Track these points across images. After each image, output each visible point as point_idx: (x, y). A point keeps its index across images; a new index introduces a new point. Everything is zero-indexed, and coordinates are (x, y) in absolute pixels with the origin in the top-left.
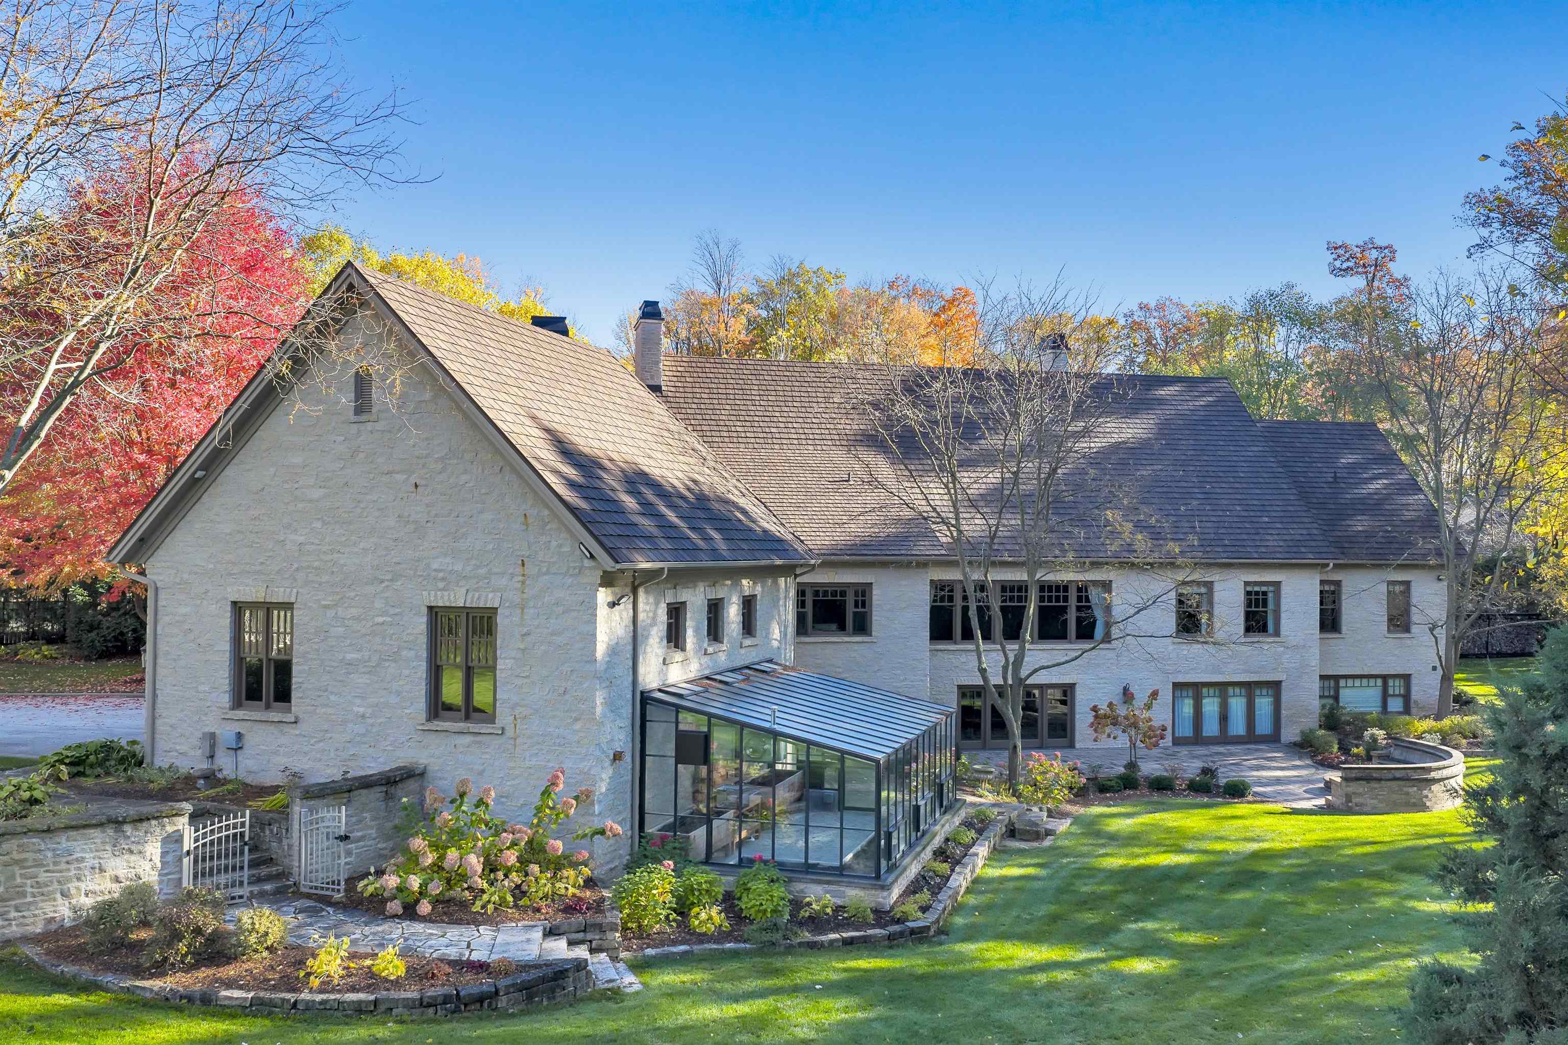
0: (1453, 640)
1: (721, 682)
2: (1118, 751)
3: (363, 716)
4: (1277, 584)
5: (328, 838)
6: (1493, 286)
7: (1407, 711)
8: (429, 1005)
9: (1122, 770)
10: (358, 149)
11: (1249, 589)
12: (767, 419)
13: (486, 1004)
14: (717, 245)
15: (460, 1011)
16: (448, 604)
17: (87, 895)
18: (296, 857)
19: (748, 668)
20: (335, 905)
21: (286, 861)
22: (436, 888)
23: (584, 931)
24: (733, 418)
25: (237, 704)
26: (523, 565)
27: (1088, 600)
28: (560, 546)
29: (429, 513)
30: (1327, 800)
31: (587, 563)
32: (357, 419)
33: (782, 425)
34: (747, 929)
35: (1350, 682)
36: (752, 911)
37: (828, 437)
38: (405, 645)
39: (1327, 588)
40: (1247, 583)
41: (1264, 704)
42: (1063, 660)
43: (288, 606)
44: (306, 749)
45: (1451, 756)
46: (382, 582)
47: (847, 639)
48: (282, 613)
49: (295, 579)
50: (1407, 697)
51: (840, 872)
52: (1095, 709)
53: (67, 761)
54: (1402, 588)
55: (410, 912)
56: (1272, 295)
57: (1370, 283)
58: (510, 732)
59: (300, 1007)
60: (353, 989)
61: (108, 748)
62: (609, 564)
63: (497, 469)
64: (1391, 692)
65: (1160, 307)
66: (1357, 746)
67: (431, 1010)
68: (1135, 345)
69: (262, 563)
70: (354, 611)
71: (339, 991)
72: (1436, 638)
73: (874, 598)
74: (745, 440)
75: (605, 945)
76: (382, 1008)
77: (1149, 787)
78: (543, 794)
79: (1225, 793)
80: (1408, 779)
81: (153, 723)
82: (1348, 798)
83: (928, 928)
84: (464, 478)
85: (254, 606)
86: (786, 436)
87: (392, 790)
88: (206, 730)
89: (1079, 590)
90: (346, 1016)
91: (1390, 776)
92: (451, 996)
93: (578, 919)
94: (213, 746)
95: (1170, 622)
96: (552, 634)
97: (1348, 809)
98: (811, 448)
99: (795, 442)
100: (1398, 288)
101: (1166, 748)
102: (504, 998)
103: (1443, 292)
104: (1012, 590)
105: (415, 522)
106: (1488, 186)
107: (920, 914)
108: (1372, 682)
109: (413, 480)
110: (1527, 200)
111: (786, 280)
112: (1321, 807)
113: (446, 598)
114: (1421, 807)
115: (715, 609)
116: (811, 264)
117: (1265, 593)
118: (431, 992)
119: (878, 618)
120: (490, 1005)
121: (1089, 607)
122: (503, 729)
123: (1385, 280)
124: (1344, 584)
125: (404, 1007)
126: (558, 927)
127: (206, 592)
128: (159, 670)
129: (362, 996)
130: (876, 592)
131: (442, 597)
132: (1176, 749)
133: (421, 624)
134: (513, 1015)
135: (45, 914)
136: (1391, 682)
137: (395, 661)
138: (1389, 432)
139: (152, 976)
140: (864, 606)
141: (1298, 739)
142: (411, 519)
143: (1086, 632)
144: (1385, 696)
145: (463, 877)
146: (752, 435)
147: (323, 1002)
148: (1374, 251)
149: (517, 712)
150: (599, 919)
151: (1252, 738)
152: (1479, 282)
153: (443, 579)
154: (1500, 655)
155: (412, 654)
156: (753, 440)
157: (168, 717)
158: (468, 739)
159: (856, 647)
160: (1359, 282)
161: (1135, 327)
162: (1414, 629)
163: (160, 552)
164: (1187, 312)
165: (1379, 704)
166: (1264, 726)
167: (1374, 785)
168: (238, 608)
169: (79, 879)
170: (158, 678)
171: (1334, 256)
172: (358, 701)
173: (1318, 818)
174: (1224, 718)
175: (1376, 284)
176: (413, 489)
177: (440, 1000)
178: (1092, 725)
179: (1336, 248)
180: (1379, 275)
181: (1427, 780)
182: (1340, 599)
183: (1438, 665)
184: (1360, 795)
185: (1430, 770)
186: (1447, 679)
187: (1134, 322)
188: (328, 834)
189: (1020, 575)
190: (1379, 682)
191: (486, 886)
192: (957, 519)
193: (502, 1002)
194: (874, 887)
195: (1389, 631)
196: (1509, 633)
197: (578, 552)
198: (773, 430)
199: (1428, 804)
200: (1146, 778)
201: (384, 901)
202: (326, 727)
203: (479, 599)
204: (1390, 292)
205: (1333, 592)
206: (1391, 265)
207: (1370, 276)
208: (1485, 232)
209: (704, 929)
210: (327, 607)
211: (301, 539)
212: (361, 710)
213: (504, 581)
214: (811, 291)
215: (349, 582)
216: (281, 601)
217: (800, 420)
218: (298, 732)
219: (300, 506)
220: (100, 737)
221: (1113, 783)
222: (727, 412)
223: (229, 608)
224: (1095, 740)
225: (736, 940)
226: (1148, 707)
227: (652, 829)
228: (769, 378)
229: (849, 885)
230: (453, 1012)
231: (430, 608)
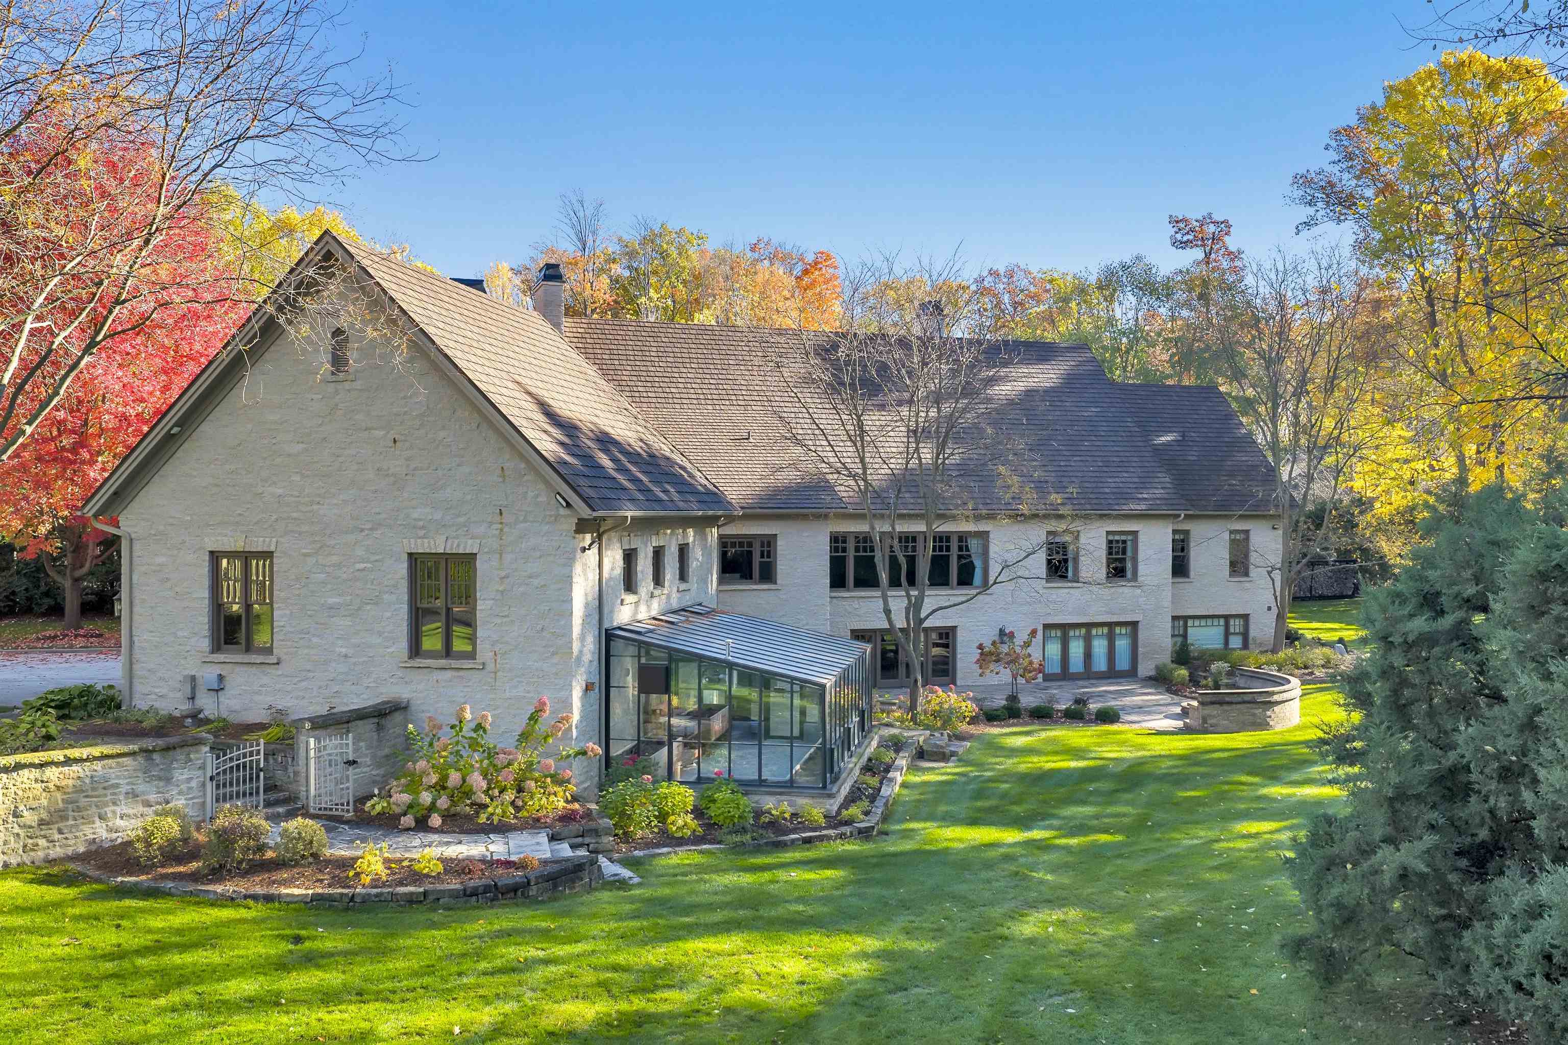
0: (1286, 582)
1: (667, 622)
2: (997, 688)
3: (346, 656)
4: (1135, 533)
5: (330, 765)
6: (1324, 264)
7: (1245, 646)
8: (471, 895)
9: (1004, 702)
10: (359, 128)
11: (1111, 538)
12: (667, 380)
13: (519, 893)
14: (581, 202)
15: (498, 899)
16: (428, 551)
17: (122, 818)
18: (303, 781)
19: (683, 610)
20: (347, 822)
21: (293, 787)
22: (443, 802)
23: (582, 836)
24: (634, 378)
25: (216, 648)
26: (501, 514)
27: (968, 550)
28: (537, 496)
29: (408, 466)
30: (1185, 723)
31: (563, 511)
32: (334, 378)
33: (681, 385)
34: (717, 834)
35: (1197, 623)
36: (721, 817)
37: (726, 397)
38: (386, 589)
39: (1177, 537)
40: (1108, 533)
41: (1122, 644)
42: (947, 604)
43: (267, 555)
44: (289, 688)
45: (1289, 682)
46: (362, 530)
47: (755, 587)
48: (261, 563)
49: (274, 530)
50: (1245, 635)
51: (789, 786)
52: (980, 647)
53: (53, 704)
54: (1243, 536)
55: (422, 825)
56: (1124, 267)
57: (1207, 255)
58: (490, 667)
59: (358, 900)
60: (401, 883)
61: (86, 692)
62: (586, 513)
63: (474, 425)
64: (1232, 630)
65: (1010, 274)
66: (1205, 678)
67: (474, 898)
68: (986, 310)
69: (240, 515)
70: (335, 559)
71: (390, 886)
72: (1273, 580)
73: (779, 548)
74: (679, 401)
75: (600, 847)
76: (431, 898)
77: (1030, 716)
78: (530, 719)
79: (1097, 719)
80: (1255, 702)
81: (131, 669)
82: (1205, 720)
83: (873, 827)
84: (442, 434)
85: (231, 555)
86: (686, 396)
87: (383, 721)
88: (186, 673)
89: (961, 539)
90: (401, 906)
91: (1240, 699)
92: (490, 886)
93: (574, 827)
94: (193, 689)
95: (1042, 570)
96: (530, 577)
97: (1204, 729)
98: (710, 407)
99: (695, 402)
100: (1232, 260)
101: (1038, 684)
102: (534, 888)
103: (1281, 268)
104: (907, 541)
105: (394, 475)
106: (1314, 168)
107: (862, 817)
108: (1216, 622)
109: (390, 437)
110: (1348, 182)
111: (650, 239)
112: (1180, 729)
113: (426, 545)
114: (1263, 725)
115: (658, 554)
116: (674, 225)
117: (1124, 542)
118: (472, 884)
119: (782, 567)
120: (523, 894)
121: (970, 556)
122: (484, 664)
123: (1221, 252)
124: (1192, 534)
125: (450, 897)
126: (559, 834)
127: (184, 542)
128: (135, 617)
129: (411, 889)
130: (780, 543)
131: (423, 545)
132: (1047, 684)
133: (402, 569)
134: (543, 902)
135: (85, 835)
136: (1232, 622)
137: (376, 604)
138: (1229, 394)
139: (211, 882)
140: (769, 556)
141: (1152, 673)
142: (390, 472)
143: (965, 579)
144: (1227, 634)
145: (468, 794)
146: (653, 395)
147: (377, 895)
148: (1212, 226)
149: (497, 649)
150: (592, 825)
151: (1112, 674)
152: (1313, 260)
153: (423, 528)
154: (1322, 598)
155: (393, 598)
156: (654, 400)
157: (146, 661)
158: (449, 674)
159: (762, 594)
160: (1198, 254)
161: (983, 291)
162: (1253, 572)
163: (135, 505)
164: (1034, 278)
165: (1222, 641)
166: (1123, 663)
167: (1226, 707)
168: (215, 557)
169: (115, 804)
170: (135, 625)
171: (1175, 229)
172: (340, 642)
173: (1179, 737)
174: (1088, 655)
175: (1213, 256)
176: (392, 444)
177: (481, 890)
178: (978, 661)
179: (1177, 222)
180: (1216, 247)
181: (1270, 702)
182: (1188, 545)
183: (1273, 605)
184: (1214, 717)
185: (1273, 693)
186: (1280, 617)
187: (985, 289)
188: (330, 761)
189: (919, 527)
190: (1222, 621)
191: (488, 800)
192: (865, 473)
193: (533, 891)
194: (821, 796)
195: (1230, 576)
196: (1330, 578)
197: (554, 501)
198: (673, 390)
199: (1271, 723)
200: (1026, 710)
201: (396, 818)
202: (308, 667)
203: (458, 546)
204: (1225, 264)
205: (1183, 541)
206: (1226, 238)
207: (1208, 249)
208: (1311, 211)
209: (680, 834)
210: (305, 555)
211: (280, 491)
212: (344, 650)
213: (482, 529)
214: (674, 254)
215: (328, 532)
216: (260, 549)
217: (698, 381)
218: (280, 672)
219: (278, 460)
220: (79, 683)
221: (999, 713)
222: (627, 373)
223: (207, 558)
224: (981, 675)
225: (711, 843)
226: (1027, 644)
227: (617, 750)
228: (666, 340)
229: (800, 795)
230: (492, 900)
231: (410, 555)
